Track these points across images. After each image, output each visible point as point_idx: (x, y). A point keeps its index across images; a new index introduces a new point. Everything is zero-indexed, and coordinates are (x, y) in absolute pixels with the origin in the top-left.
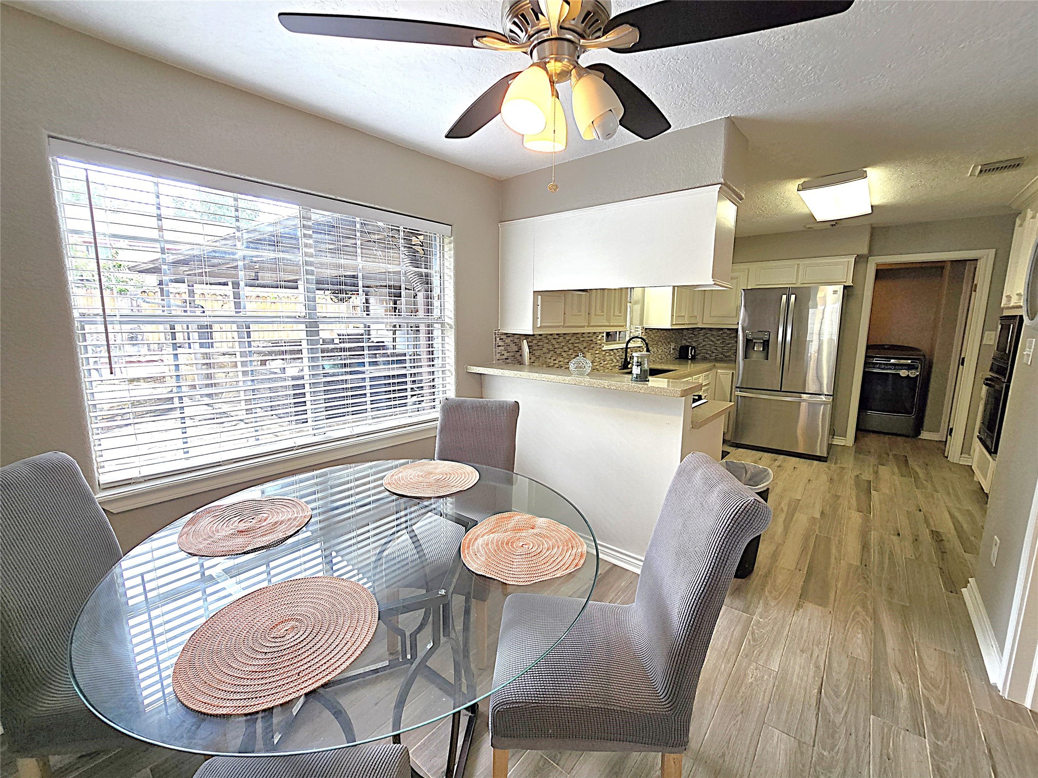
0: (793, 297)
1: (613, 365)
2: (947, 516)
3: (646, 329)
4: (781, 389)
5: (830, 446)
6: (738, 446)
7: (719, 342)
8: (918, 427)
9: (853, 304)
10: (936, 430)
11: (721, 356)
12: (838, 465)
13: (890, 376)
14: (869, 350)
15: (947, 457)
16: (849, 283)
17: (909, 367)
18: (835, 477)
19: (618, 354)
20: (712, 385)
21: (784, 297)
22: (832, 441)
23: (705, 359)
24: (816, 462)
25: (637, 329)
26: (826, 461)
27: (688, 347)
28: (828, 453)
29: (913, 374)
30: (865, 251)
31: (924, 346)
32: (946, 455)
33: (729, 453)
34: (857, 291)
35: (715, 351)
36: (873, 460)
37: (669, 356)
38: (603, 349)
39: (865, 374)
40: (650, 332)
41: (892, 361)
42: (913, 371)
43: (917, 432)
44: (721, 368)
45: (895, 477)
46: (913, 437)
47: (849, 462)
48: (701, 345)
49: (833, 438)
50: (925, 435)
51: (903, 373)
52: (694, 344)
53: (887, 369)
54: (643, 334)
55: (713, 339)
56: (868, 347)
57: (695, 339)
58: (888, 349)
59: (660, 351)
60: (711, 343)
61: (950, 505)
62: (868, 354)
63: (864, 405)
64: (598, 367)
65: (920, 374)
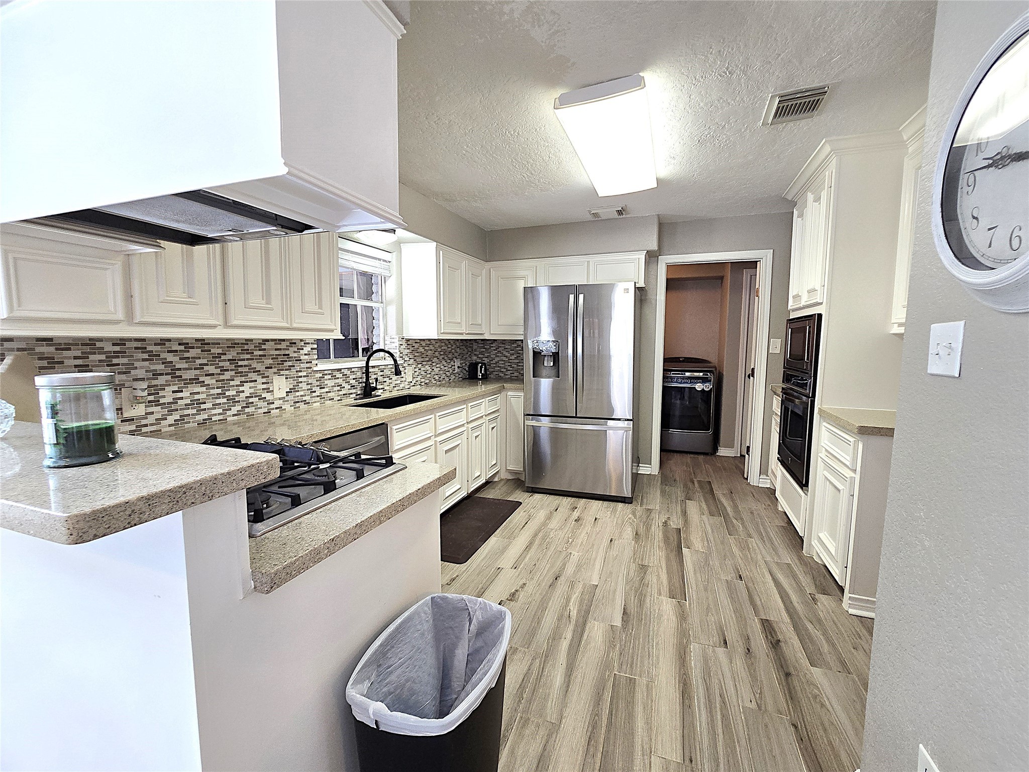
0: (581, 297)
1: (341, 393)
2: (769, 578)
3: (408, 340)
4: (576, 414)
5: (636, 477)
6: (534, 491)
7: (513, 357)
8: (715, 442)
9: (647, 310)
10: (731, 445)
11: (516, 374)
12: (644, 507)
13: (687, 389)
14: (666, 363)
15: (747, 479)
16: (641, 284)
17: (704, 380)
18: (642, 531)
19: (352, 377)
20: (502, 412)
21: (572, 297)
22: (637, 470)
23: (499, 379)
24: (620, 505)
25: (393, 340)
26: (631, 503)
27: (477, 364)
28: (633, 492)
29: (707, 387)
30: (654, 246)
31: (713, 358)
32: (746, 476)
33: (521, 503)
34: (650, 295)
35: (509, 368)
36: (679, 492)
37: (453, 377)
38: (315, 369)
39: (665, 389)
40: (416, 346)
41: (687, 374)
42: (707, 384)
43: (715, 449)
44: (510, 390)
45: (704, 517)
46: (711, 454)
47: (654, 499)
48: (494, 362)
49: (638, 466)
50: (722, 452)
51: (699, 387)
52: (486, 360)
53: (684, 383)
54: (403, 347)
55: (507, 354)
56: (666, 360)
57: (486, 355)
58: (683, 361)
59: (437, 370)
60: (505, 359)
61: (768, 559)
62: (665, 368)
63: (666, 424)
64: (307, 398)
65: (713, 386)
